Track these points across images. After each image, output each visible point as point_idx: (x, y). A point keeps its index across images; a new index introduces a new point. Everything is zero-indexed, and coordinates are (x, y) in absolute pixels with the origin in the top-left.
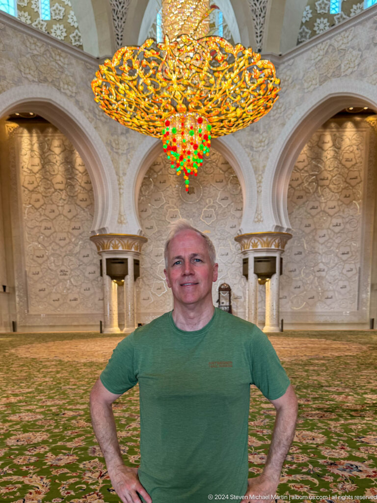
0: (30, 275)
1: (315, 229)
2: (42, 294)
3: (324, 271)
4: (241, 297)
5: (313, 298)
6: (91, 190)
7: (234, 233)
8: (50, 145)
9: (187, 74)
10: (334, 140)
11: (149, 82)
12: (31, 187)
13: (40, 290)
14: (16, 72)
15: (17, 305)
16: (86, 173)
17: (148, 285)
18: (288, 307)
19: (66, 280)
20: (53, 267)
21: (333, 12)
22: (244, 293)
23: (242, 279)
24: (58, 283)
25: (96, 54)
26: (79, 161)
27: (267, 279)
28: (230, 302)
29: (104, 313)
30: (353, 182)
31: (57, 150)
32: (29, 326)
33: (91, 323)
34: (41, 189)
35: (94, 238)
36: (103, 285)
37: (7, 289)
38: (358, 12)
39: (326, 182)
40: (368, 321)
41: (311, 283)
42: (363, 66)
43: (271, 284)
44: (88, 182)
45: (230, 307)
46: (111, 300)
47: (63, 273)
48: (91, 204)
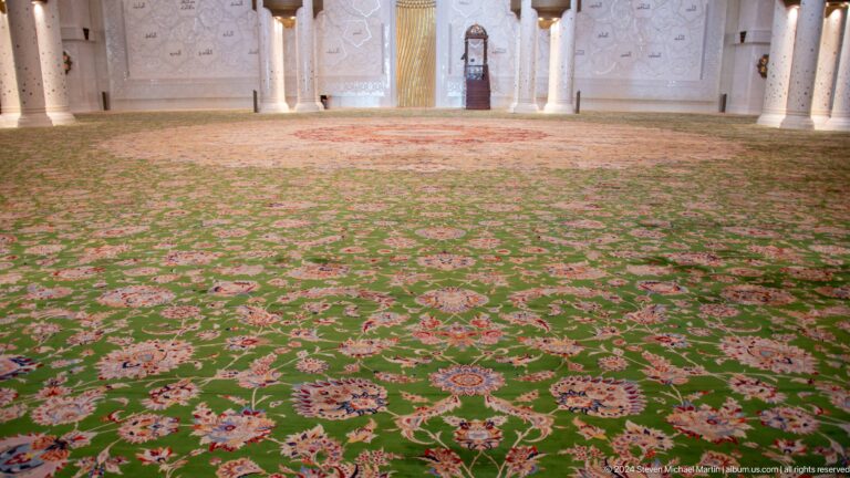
0: (130, 9)
2: (151, 42)
3: (648, 8)
4: (505, 51)
5: (629, 55)
13: (147, 37)
15: (109, 63)
17: (338, 26)
18: (586, 71)
19: (191, 18)
22: (512, 44)
23: (508, 18)
24: (178, 23)
27: (555, 19)
28: (485, 59)
29: (261, 77)
32: (131, 101)
33: (239, 95)
36: (258, 25)
37: (91, 34)
40: (717, 98)
41: (627, 29)
43: (558, 27)
45: (485, 67)
46: (270, 52)
47: (188, 3)
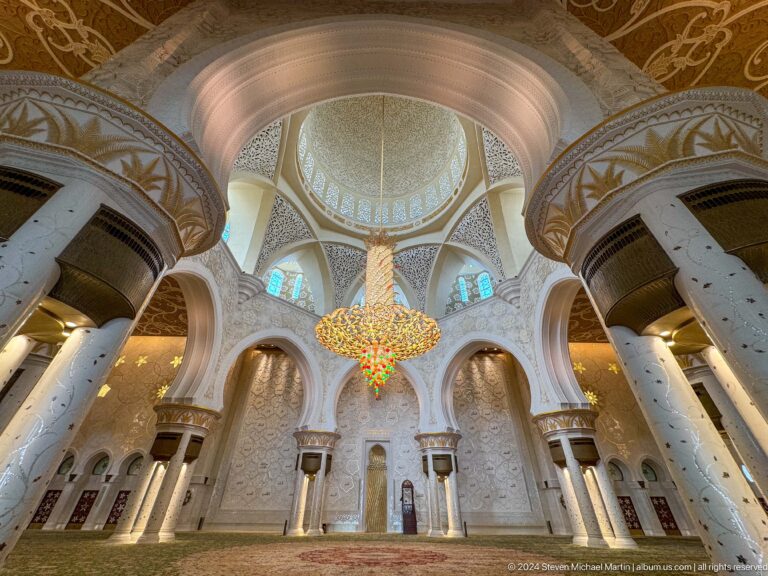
0: (234, 467)
1: (478, 431)
2: (239, 487)
3: (492, 469)
4: (423, 495)
5: (488, 497)
6: (303, 396)
7: (414, 433)
8: (279, 365)
10: (479, 367)
12: (257, 393)
13: (238, 483)
14: (269, 322)
15: (212, 499)
16: (301, 383)
17: (337, 480)
18: (467, 508)
19: (263, 473)
20: (256, 460)
21: (463, 300)
22: (426, 491)
23: (422, 476)
24: (256, 476)
26: (298, 375)
27: (446, 477)
28: (413, 500)
29: (291, 510)
30: (499, 396)
31: (284, 368)
33: (278, 522)
34: (265, 394)
35: (296, 434)
36: (296, 479)
37: (208, 481)
38: (479, 301)
39: (479, 395)
40: (545, 524)
41: (484, 481)
43: (449, 482)
44: (301, 390)
45: (413, 505)
46: (300, 495)
47: (264, 465)
48: (301, 406)
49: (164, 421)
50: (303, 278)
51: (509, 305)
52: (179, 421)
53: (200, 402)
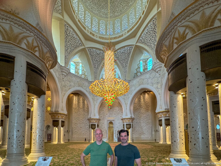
0: (73, 128)
1: (140, 117)
2: (76, 132)
3: (143, 127)
5: (140, 134)
7: (121, 118)
8: (80, 99)
9: (109, 85)
10: (143, 97)
11: (101, 87)
12: (75, 108)
14: (74, 85)
15: (70, 135)
16: (87, 105)
18: (134, 136)
20: (79, 126)
21: (141, 71)
24: (80, 130)
25: (91, 81)
26: (86, 102)
29: (90, 137)
30: (148, 106)
31: (81, 100)
32: (72, 140)
34: (77, 108)
35: (88, 119)
36: (90, 130)
37: (68, 131)
38: (147, 71)
39: (142, 106)
40: (154, 139)
41: (140, 130)
42: (148, 82)
43: (130, 130)
44: (88, 107)
46: (91, 134)
47: (81, 127)
48: (88, 112)
49: (53, 117)
50: (82, 65)
51: (157, 73)
52: (57, 117)
53: (60, 112)
